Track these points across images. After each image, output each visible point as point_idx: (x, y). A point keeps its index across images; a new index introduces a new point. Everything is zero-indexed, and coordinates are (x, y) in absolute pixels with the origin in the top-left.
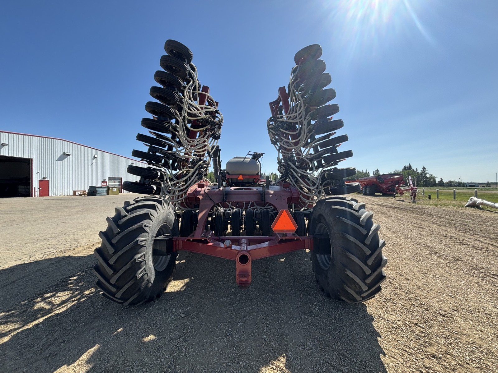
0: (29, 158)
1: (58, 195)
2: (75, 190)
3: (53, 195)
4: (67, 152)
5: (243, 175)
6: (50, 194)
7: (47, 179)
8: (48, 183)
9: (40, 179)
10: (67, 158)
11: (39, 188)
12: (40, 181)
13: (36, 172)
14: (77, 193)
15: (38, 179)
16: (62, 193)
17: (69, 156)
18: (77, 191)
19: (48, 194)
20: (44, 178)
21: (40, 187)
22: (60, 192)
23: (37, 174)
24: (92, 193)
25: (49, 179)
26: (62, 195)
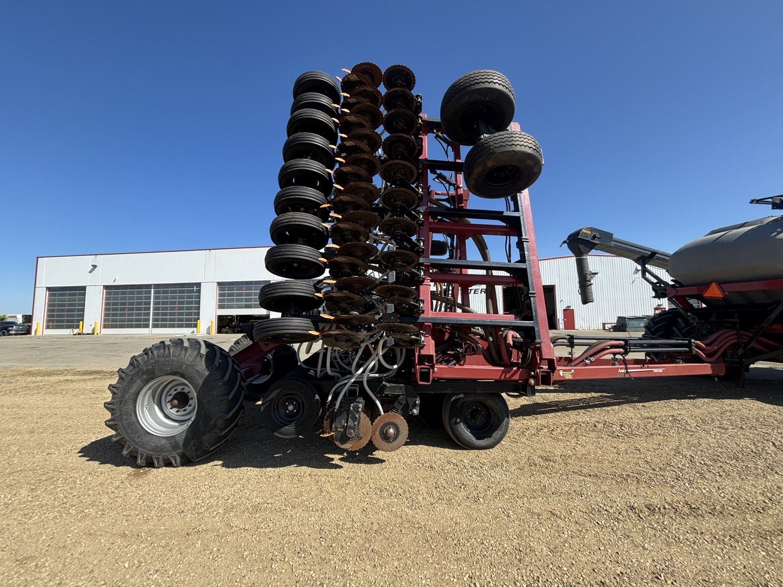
0: (552, 284)
1: (586, 329)
2: (604, 322)
3: (579, 329)
4: (594, 269)
5: (720, 283)
6: (576, 327)
7: (571, 308)
8: (573, 312)
9: (564, 308)
10: (594, 279)
11: (564, 320)
12: (564, 310)
13: (560, 301)
14: (607, 327)
15: (563, 309)
16: (590, 326)
17: (596, 275)
18: (608, 324)
19: (574, 328)
20: (568, 307)
21: (564, 318)
22: (588, 324)
23: (561, 302)
24: (620, 327)
25: (574, 308)
26: (591, 329)
